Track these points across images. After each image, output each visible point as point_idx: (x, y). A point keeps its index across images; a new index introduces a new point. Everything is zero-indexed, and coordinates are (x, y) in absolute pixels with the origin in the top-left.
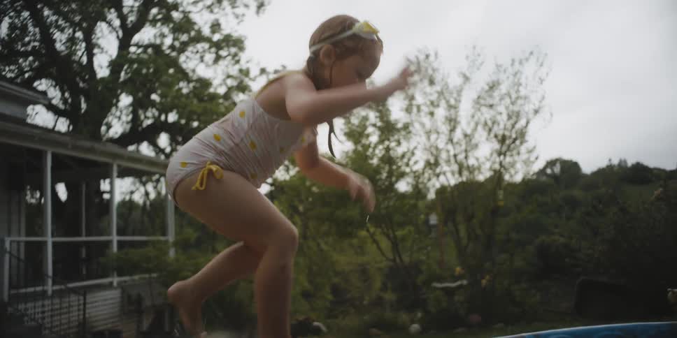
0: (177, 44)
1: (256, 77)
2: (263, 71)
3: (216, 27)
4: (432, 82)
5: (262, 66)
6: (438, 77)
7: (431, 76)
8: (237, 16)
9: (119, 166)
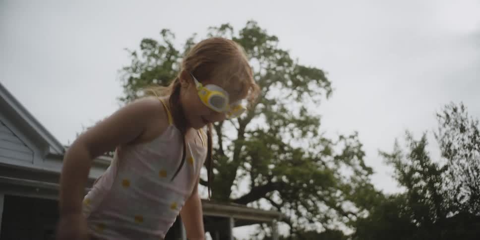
0: (274, 128)
1: (337, 142)
2: (341, 137)
3: (303, 111)
4: (463, 130)
5: (340, 134)
6: (468, 126)
7: (462, 125)
8: (315, 102)
9: (235, 219)
